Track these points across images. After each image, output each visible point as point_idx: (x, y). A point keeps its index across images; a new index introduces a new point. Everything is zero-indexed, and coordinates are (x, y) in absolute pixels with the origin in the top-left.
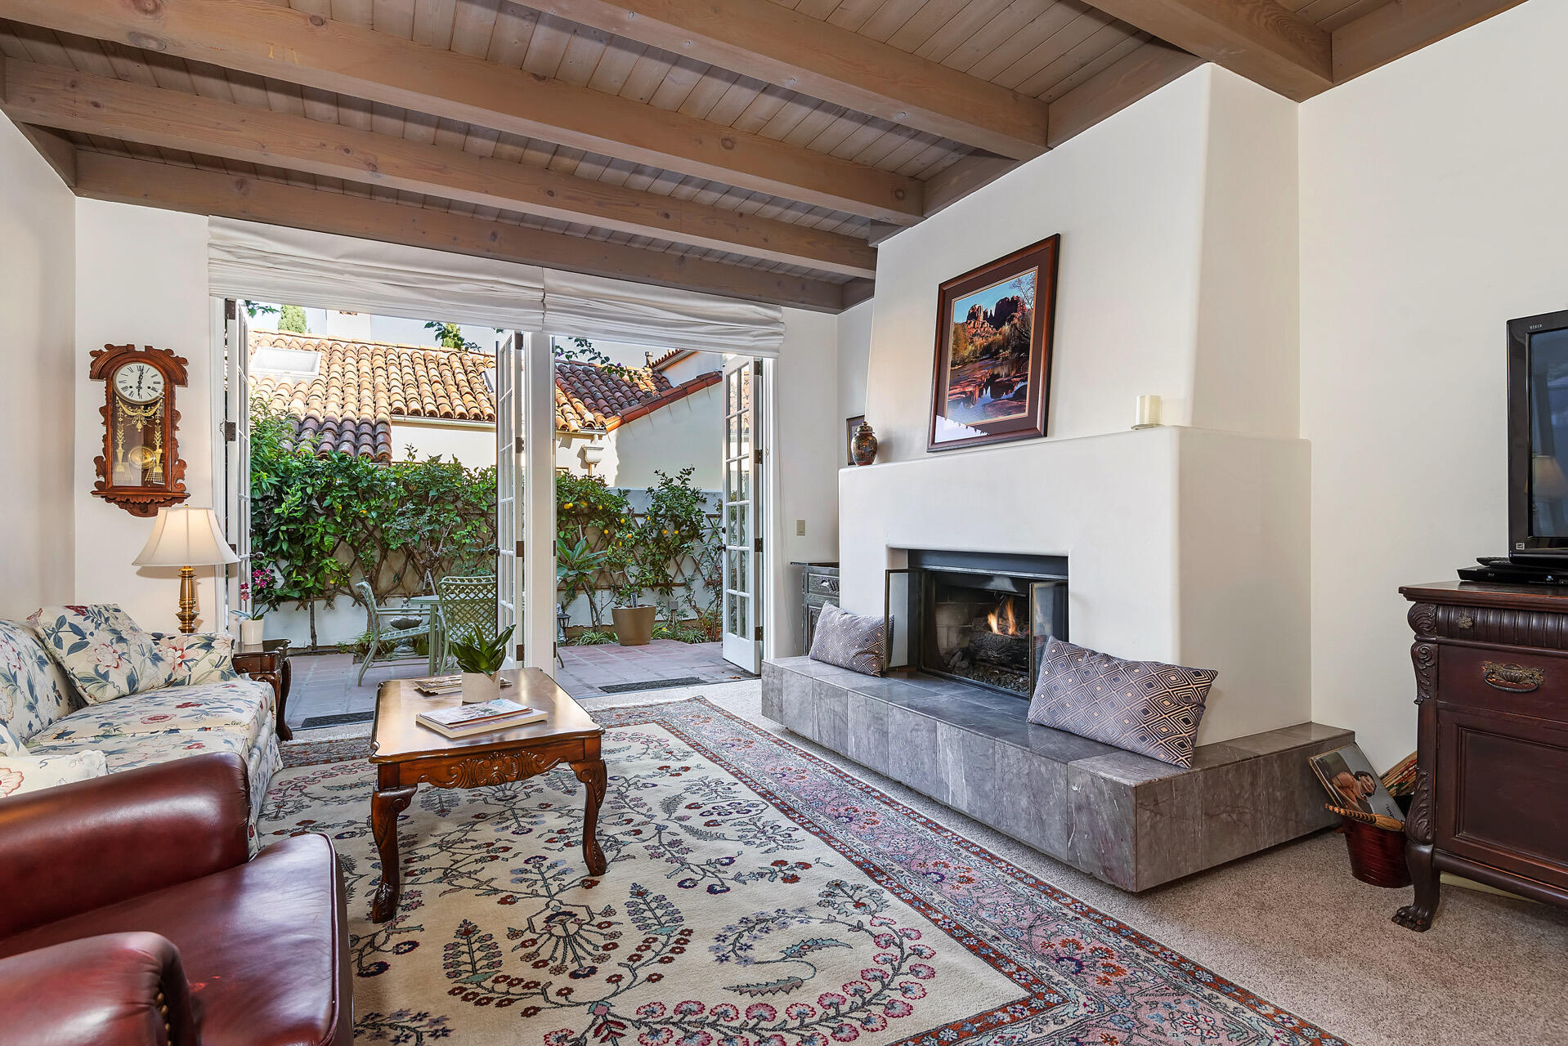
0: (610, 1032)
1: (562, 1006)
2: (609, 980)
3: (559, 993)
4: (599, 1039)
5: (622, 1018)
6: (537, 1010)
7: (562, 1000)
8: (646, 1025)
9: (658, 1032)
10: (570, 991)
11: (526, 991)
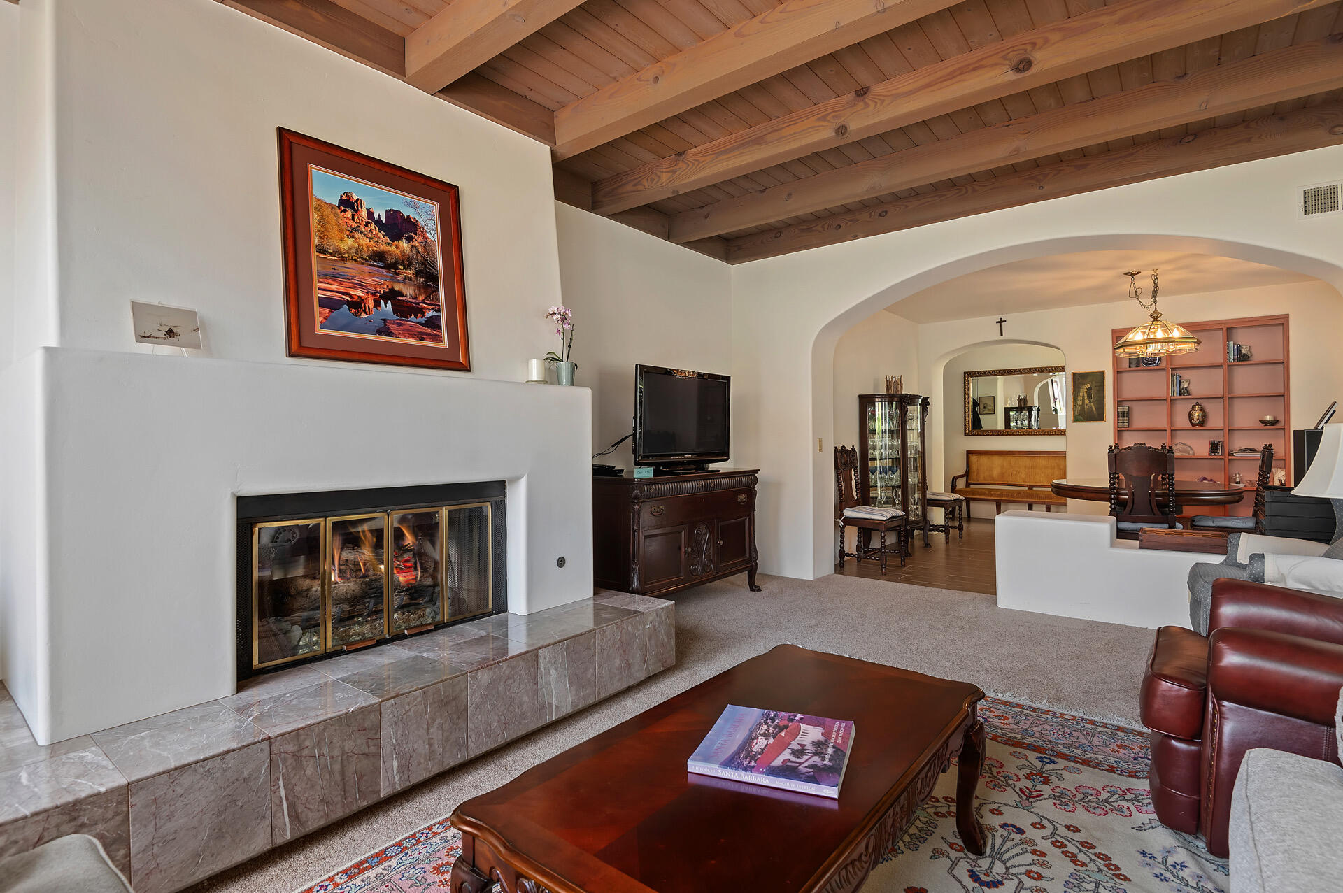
0: (1032, 792)
1: (1048, 820)
2: (1001, 814)
3: (1043, 827)
4: (1041, 793)
5: (1017, 793)
6: (1068, 827)
7: (1045, 822)
8: (1008, 783)
9: (1005, 777)
10: (1034, 825)
11: (1066, 842)
